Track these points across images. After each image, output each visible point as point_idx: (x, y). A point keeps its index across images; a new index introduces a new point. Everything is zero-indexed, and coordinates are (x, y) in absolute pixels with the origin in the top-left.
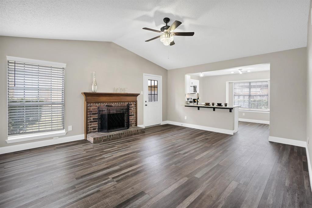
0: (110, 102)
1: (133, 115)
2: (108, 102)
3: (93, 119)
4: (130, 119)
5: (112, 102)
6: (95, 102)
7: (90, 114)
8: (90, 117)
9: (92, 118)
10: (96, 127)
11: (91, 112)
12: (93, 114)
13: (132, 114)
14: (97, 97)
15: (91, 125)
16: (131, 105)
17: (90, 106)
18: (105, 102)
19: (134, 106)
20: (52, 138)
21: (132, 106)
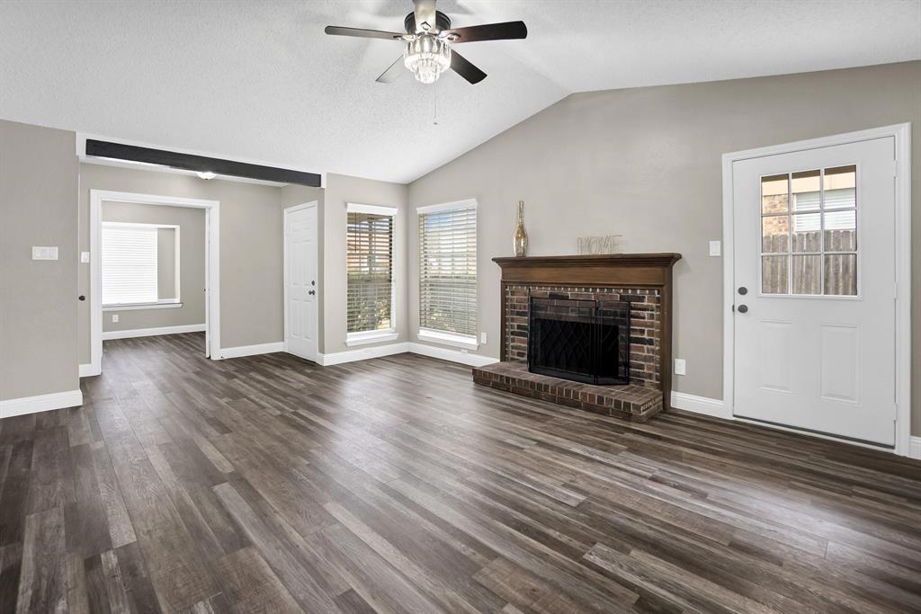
0: (560, 285)
1: (650, 342)
2: (553, 285)
3: (519, 327)
4: (632, 352)
5: (566, 285)
6: (522, 283)
7: (512, 313)
8: (513, 320)
9: (515, 324)
10: (523, 349)
11: (514, 307)
12: (518, 314)
13: (645, 336)
14: (526, 270)
15: (513, 341)
16: (641, 299)
17: (513, 293)
18: (546, 284)
19: (654, 305)
20: (459, 349)
21: (645, 303)
